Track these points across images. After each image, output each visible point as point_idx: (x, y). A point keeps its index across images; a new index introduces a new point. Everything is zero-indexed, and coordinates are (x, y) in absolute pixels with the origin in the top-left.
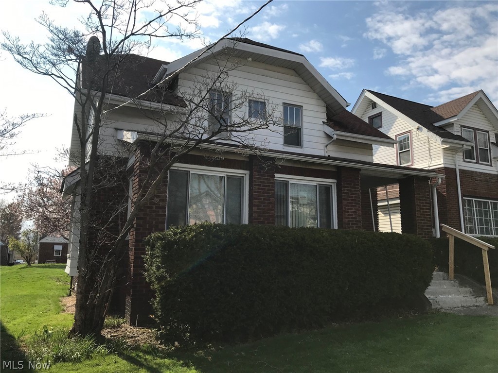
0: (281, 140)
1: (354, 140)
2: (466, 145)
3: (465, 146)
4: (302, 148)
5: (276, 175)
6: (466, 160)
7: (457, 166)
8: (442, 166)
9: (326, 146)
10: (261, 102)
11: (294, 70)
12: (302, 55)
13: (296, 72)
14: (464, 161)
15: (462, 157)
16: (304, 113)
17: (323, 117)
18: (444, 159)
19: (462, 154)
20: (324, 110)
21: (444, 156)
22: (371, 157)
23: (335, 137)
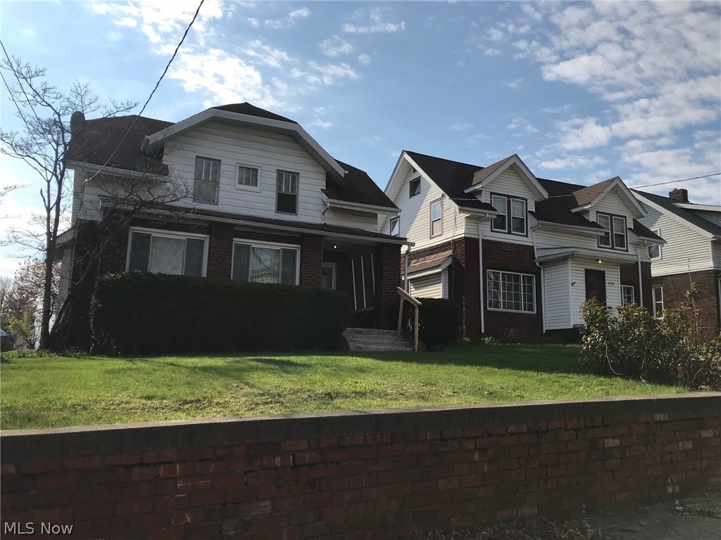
0: (274, 208)
1: (351, 208)
2: (489, 214)
3: (487, 215)
4: (296, 215)
5: (235, 239)
6: (493, 229)
7: (480, 236)
8: (463, 235)
9: (323, 214)
10: (253, 169)
11: (290, 136)
12: (296, 123)
13: (294, 139)
14: (492, 231)
15: (490, 227)
16: (301, 180)
17: (323, 185)
18: (466, 228)
19: (490, 223)
20: (324, 177)
21: (466, 225)
22: (375, 225)
23: (328, 204)
